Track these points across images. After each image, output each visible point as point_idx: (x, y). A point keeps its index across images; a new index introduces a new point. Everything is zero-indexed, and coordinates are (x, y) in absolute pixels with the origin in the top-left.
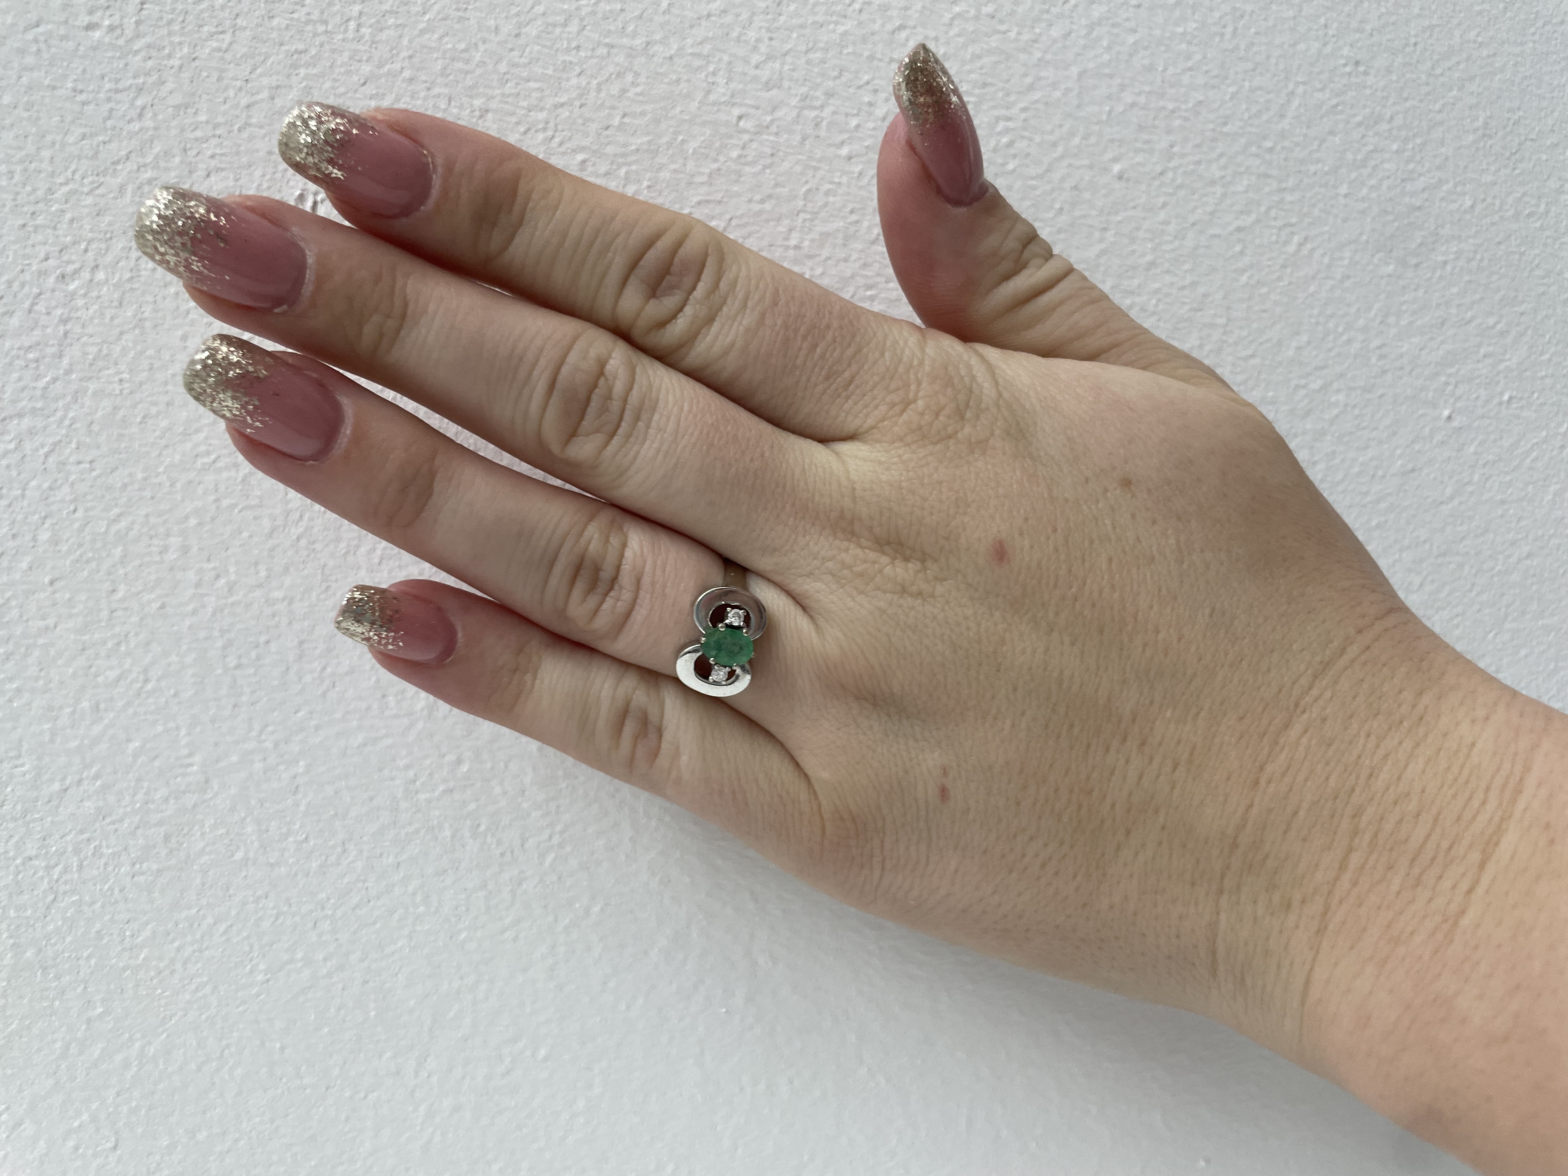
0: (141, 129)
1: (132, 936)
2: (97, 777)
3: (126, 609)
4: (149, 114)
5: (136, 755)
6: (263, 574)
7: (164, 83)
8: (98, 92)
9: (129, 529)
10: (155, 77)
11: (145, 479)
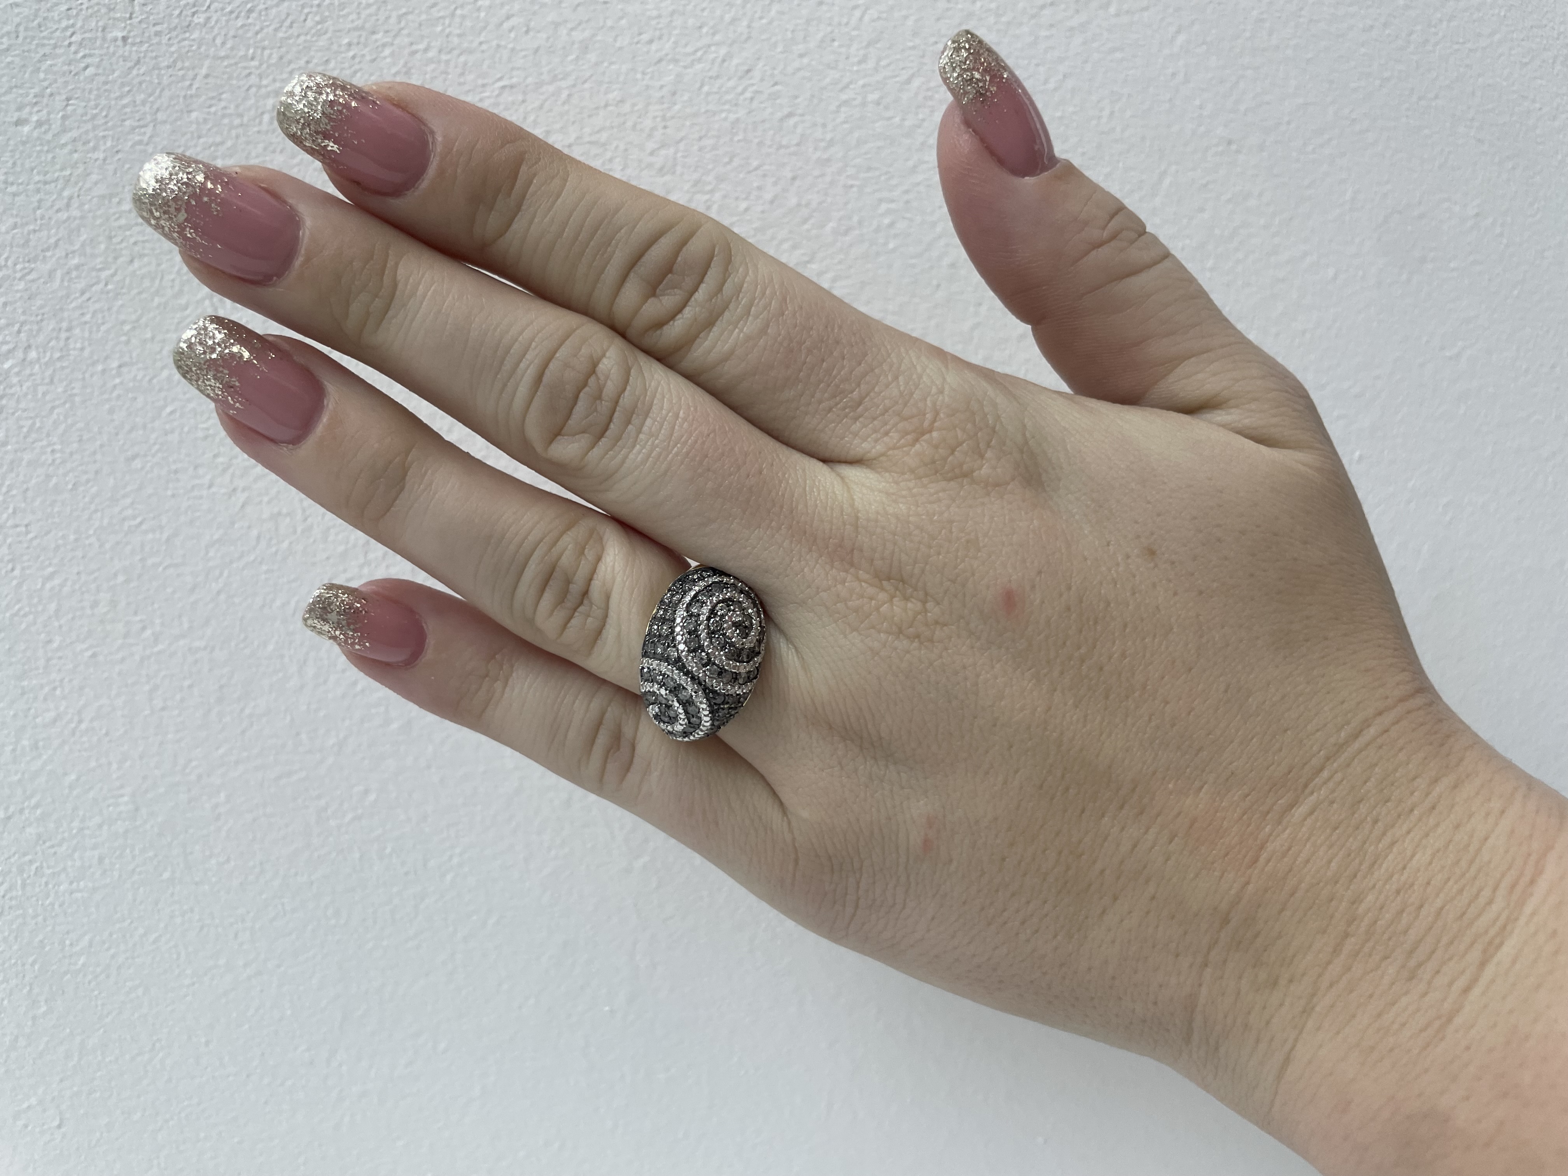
0: (69, 218)
1: (71, 945)
2: (37, 806)
3: (60, 658)
4: (75, 203)
5: (71, 787)
6: (186, 625)
7: (89, 175)
8: (28, 184)
9: (62, 585)
10: (81, 169)
11: (76, 540)
